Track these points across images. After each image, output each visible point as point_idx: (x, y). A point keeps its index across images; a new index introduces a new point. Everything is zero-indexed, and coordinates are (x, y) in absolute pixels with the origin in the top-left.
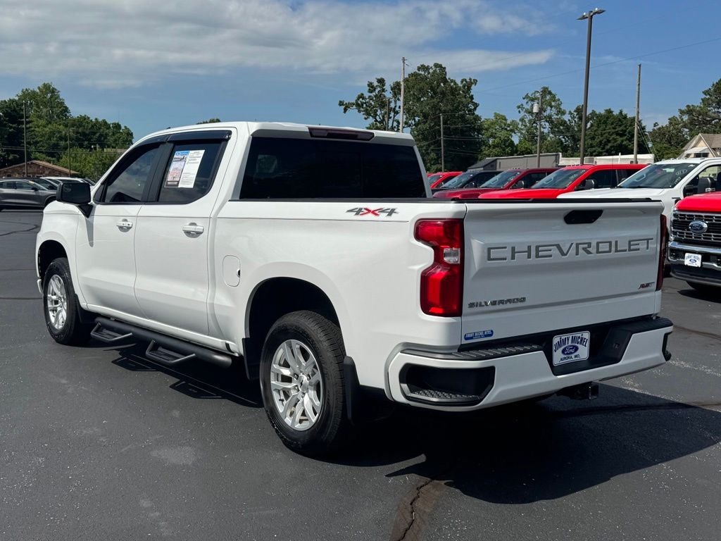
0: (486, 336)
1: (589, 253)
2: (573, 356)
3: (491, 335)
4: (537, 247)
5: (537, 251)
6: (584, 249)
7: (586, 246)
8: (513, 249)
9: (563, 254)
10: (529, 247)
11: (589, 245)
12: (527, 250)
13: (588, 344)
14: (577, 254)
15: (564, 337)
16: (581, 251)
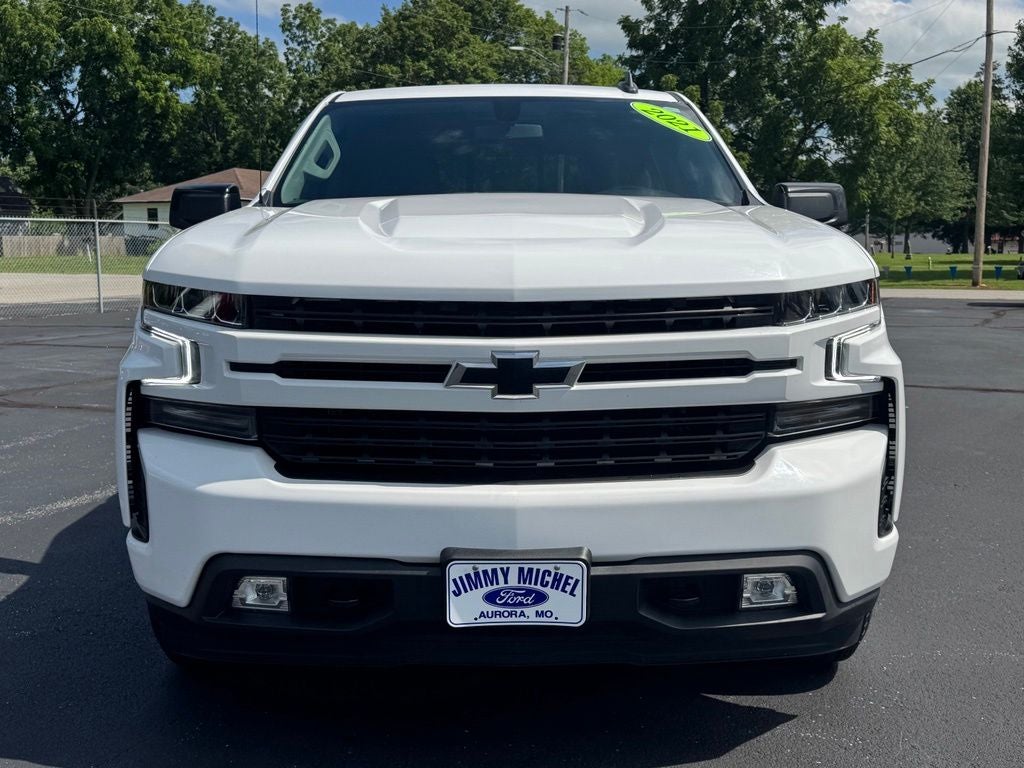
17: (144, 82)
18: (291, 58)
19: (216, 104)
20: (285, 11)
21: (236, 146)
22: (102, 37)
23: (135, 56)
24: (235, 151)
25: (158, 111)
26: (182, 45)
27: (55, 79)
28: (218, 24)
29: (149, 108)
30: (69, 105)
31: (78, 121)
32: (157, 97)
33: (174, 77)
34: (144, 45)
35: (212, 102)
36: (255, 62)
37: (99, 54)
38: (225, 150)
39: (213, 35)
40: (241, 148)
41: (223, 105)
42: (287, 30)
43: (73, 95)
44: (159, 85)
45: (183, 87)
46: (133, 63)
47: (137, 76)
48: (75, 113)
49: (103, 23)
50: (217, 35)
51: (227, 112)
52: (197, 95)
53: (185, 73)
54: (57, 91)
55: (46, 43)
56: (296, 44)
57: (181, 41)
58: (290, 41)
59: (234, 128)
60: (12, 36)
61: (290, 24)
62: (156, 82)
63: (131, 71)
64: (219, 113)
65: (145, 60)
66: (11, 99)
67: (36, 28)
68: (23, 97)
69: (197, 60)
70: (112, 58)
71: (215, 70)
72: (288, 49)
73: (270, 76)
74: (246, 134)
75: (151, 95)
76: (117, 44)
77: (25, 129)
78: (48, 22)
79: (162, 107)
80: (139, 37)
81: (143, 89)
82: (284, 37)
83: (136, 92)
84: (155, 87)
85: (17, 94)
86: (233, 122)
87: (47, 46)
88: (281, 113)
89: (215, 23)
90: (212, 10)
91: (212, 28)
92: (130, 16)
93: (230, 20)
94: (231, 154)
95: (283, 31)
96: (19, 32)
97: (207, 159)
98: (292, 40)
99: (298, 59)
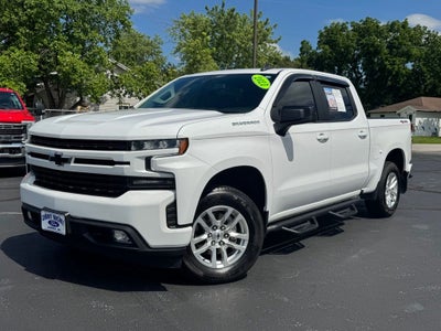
17: (389, 62)
19: (421, 69)
21: (430, 87)
22: (373, 44)
23: (387, 51)
24: (429, 89)
25: (394, 73)
27: (355, 63)
28: (427, 34)
29: (390, 72)
30: (359, 73)
31: (363, 80)
32: (394, 68)
33: (403, 59)
35: (419, 68)
37: (371, 52)
38: (425, 89)
39: (425, 39)
40: (432, 88)
41: (425, 69)
43: (361, 69)
44: (395, 63)
45: (407, 62)
46: (385, 54)
47: (386, 59)
48: (362, 76)
49: (374, 39)
50: (427, 39)
51: (426, 72)
52: (414, 66)
53: (408, 57)
54: (355, 67)
59: (429, 79)
62: (395, 61)
63: (384, 57)
64: (423, 73)
65: (390, 52)
69: (415, 51)
70: (377, 52)
71: (422, 54)
74: (434, 81)
75: (391, 67)
76: (379, 47)
78: (352, 40)
79: (396, 72)
80: (389, 42)
81: (388, 65)
83: (386, 66)
87: (351, 50)
90: (425, 28)
91: (424, 36)
92: (386, 34)
93: (434, 31)
94: (427, 91)
97: (416, 93)
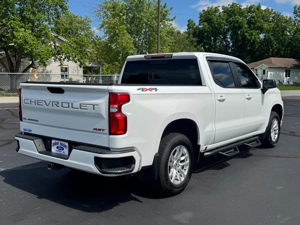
0: (30, 131)
1: (58, 106)
2: (62, 151)
3: (31, 131)
4: (38, 101)
5: (38, 103)
6: (56, 104)
7: (57, 103)
8: (31, 100)
9: (47, 105)
10: (35, 100)
11: (58, 103)
12: (34, 101)
13: (68, 148)
14: (53, 106)
15: (57, 141)
16: (54, 105)
17: (248, 33)
18: (296, 22)
19: (270, 38)
20: (295, 8)
21: (276, 50)
22: (237, 21)
23: (246, 26)
24: (275, 52)
25: (252, 41)
26: (261, 21)
27: (225, 34)
28: (274, 14)
29: (249, 41)
30: (228, 41)
31: (230, 46)
32: (252, 38)
33: (257, 31)
34: (249, 23)
35: (269, 38)
36: (284, 24)
37: (236, 27)
38: (272, 52)
39: (272, 17)
40: (277, 51)
41: (272, 38)
42: (295, 13)
43: (229, 39)
44: (252, 34)
45: (260, 34)
46: (245, 28)
47: (246, 32)
48: (229, 44)
49: (238, 18)
51: (273, 40)
52: (265, 36)
53: (261, 29)
54: (225, 38)
55: (222, 25)
56: (298, 17)
57: (260, 20)
58: (296, 17)
59: (275, 45)
60: (213, 24)
61: (297, 12)
62: (252, 33)
63: (245, 30)
64: (271, 41)
65: (249, 27)
66: (212, 41)
67: (220, 21)
68: (215, 40)
69: (266, 26)
70: (240, 27)
71: (271, 28)
72: (295, 19)
73: (289, 28)
74: (279, 46)
75: (250, 37)
76: (241, 23)
77: (215, 49)
79: (253, 40)
80: (248, 20)
81: (248, 36)
82: (294, 16)
83: (246, 36)
84: (251, 35)
85: (213, 40)
86: (275, 43)
87: (222, 26)
88: (291, 39)
89: (273, 14)
90: (272, 10)
91: (272, 15)
92: (246, 14)
93: (278, 12)
94: (274, 53)
95: (294, 14)
96: (215, 22)
97: (267, 55)
98: (297, 16)
99: (298, 22)
